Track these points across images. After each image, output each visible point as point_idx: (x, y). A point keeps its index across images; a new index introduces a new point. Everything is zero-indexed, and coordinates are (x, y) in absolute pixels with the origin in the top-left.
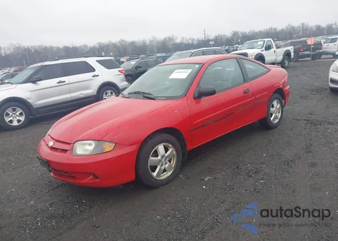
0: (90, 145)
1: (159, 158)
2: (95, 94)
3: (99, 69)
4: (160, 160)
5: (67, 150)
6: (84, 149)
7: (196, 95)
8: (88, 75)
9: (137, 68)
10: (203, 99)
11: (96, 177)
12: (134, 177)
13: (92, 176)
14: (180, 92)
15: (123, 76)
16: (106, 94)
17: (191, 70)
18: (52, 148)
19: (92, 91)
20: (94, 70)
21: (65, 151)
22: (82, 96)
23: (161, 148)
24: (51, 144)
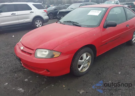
0: (45, 52)
1: (83, 60)
2: (31, 21)
3: (34, 9)
4: (83, 62)
5: (32, 54)
6: (42, 54)
7: (105, 26)
8: (28, 12)
9: (55, 9)
10: (108, 28)
11: (48, 71)
12: (69, 72)
13: (46, 70)
14: (95, 23)
15: (46, 13)
16: (37, 21)
17: (101, 11)
18: (22, 51)
19: (30, 20)
20: (31, 9)
21: (31, 54)
22: (25, 22)
23: (84, 55)
24: (22, 48)
